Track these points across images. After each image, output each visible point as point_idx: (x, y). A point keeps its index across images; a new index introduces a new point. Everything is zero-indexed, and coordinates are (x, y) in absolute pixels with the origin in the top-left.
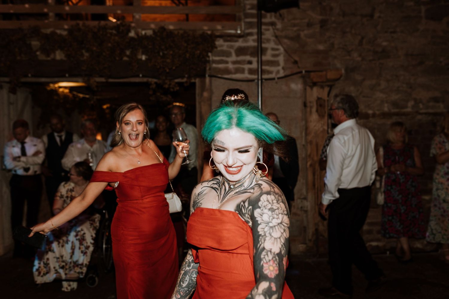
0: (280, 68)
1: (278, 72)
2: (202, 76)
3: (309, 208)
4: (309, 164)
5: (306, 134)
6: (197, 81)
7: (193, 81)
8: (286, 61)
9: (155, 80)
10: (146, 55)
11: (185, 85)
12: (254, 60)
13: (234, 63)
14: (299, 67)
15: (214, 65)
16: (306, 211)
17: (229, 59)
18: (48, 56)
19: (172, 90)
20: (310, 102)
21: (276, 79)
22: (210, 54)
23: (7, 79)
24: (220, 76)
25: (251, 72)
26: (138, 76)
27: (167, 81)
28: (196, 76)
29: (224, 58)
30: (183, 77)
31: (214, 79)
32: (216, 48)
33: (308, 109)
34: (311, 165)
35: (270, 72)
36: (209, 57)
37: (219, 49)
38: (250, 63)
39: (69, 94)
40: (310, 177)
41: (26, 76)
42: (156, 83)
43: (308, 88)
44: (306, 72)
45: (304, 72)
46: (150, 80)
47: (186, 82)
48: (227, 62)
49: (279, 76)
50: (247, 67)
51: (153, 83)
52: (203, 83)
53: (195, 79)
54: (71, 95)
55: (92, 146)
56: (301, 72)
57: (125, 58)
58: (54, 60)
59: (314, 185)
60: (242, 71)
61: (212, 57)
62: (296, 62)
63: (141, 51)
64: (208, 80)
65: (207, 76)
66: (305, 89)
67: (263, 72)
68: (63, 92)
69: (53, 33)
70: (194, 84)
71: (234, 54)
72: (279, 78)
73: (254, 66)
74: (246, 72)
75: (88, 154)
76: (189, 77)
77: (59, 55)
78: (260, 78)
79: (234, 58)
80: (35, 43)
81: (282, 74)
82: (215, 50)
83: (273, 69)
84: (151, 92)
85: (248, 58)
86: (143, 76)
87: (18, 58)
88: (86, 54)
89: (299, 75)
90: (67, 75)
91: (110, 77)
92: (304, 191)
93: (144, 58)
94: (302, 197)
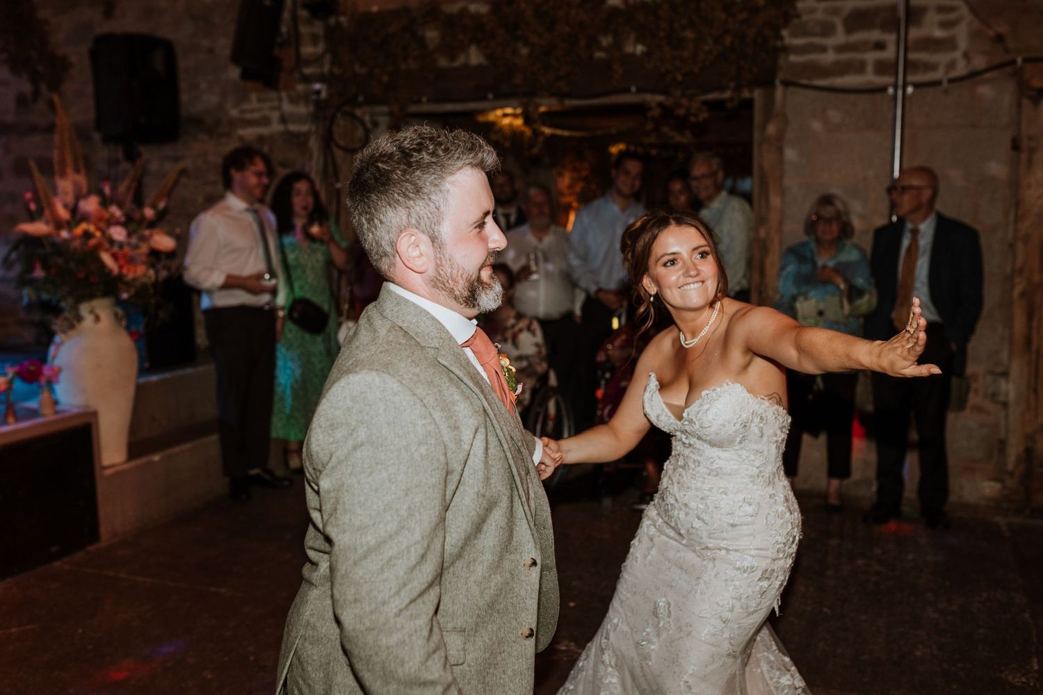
0: (957, 55)
1: (952, 65)
2: (767, 83)
3: (1012, 397)
4: (1018, 290)
5: (1017, 219)
6: (757, 94)
7: (746, 94)
8: (975, 35)
9: (660, 98)
10: (643, 43)
11: (729, 105)
12: (890, 38)
13: (841, 49)
14: (1007, 51)
15: (793, 58)
16: (1005, 405)
17: (830, 42)
18: (453, 58)
19: (693, 119)
20: (1030, 138)
21: (945, 83)
22: (785, 33)
23: (385, 109)
24: (804, 82)
25: (881, 68)
26: (627, 91)
27: (684, 102)
28: (753, 84)
29: (817, 40)
30: (722, 89)
31: (791, 89)
32: (798, 16)
33: (1024, 156)
34: (1023, 295)
35: (929, 67)
36: (782, 39)
37: (805, 18)
38: (880, 46)
39: (523, 128)
40: (1019, 322)
41: (419, 102)
42: (660, 105)
43: (1025, 102)
44: (1025, 60)
45: (1019, 61)
46: (649, 97)
47: (732, 99)
48: (823, 49)
49: (954, 74)
50: (871, 57)
51: (653, 105)
52: (769, 100)
53: (751, 91)
54: (528, 132)
55: (540, 240)
56: (1013, 62)
57: (599, 55)
58: (466, 66)
59: (1028, 342)
60: (860, 68)
61: (789, 39)
62: (999, 38)
63: (632, 36)
64: (779, 92)
65: (778, 82)
66: (1019, 105)
67: (910, 66)
68: (511, 125)
69: (464, 12)
70: (749, 104)
71: (840, 28)
72: (951, 81)
73: (889, 54)
74: (870, 68)
75: (528, 256)
76: (738, 89)
77: (475, 57)
78: (900, 82)
79: (840, 37)
80: (432, 35)
81: (961, 69)
82: (796, 21)
83: (941, 58)
84: (649, 126)
85: (875, 35)
86: (639, 91)
87: (403, 67)
88: (524, 51)
89: (1009, 69)
90: (490, 96)
91: (570, 96)
92: (1004, 355)
93: (640, 49)
94: (999, 370)
